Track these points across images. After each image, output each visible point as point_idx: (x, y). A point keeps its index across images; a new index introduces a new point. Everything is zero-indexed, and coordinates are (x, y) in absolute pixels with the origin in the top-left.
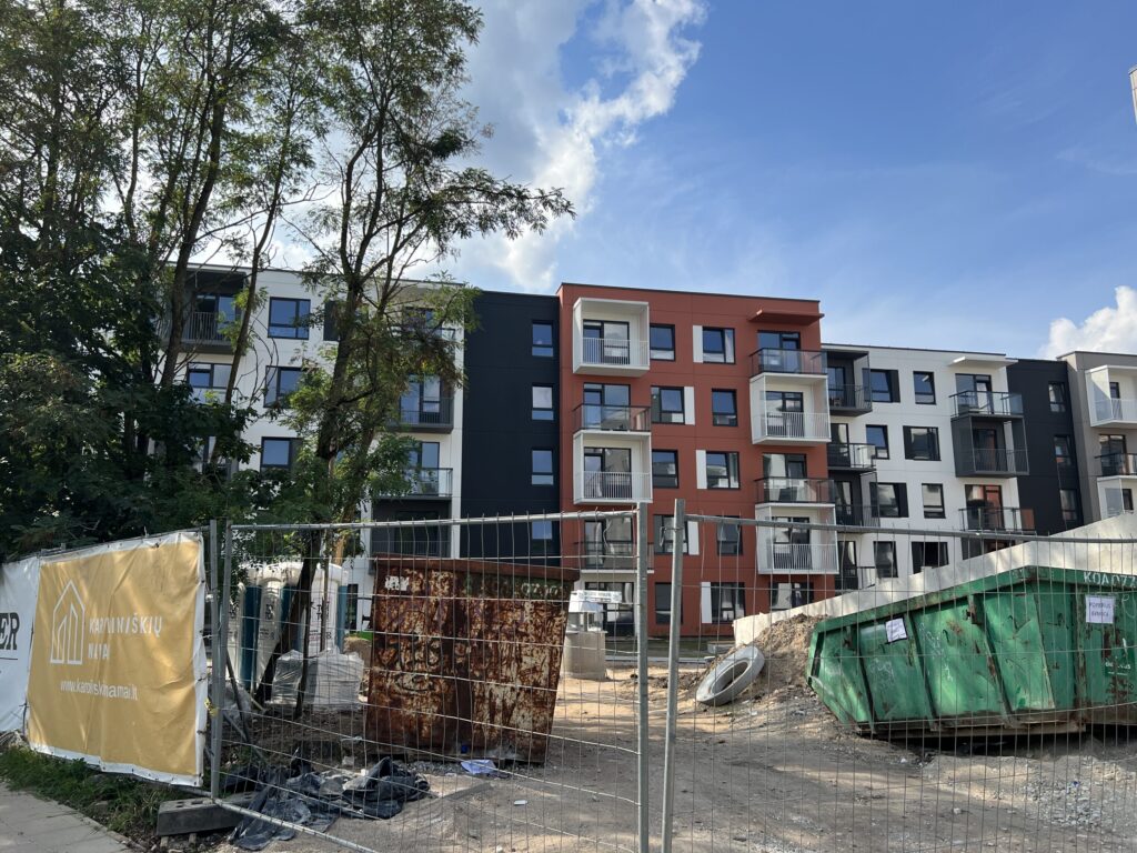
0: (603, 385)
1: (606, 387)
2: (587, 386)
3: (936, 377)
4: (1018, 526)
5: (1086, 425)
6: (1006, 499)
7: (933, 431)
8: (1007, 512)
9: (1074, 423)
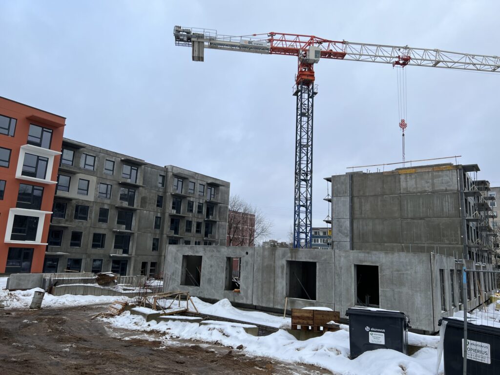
3: (115, 164)
4: (136, 230)
5: (168, 194)
6: (134, 218)
7: (109, 186)
8: (133, 223)
9: (165, 192)
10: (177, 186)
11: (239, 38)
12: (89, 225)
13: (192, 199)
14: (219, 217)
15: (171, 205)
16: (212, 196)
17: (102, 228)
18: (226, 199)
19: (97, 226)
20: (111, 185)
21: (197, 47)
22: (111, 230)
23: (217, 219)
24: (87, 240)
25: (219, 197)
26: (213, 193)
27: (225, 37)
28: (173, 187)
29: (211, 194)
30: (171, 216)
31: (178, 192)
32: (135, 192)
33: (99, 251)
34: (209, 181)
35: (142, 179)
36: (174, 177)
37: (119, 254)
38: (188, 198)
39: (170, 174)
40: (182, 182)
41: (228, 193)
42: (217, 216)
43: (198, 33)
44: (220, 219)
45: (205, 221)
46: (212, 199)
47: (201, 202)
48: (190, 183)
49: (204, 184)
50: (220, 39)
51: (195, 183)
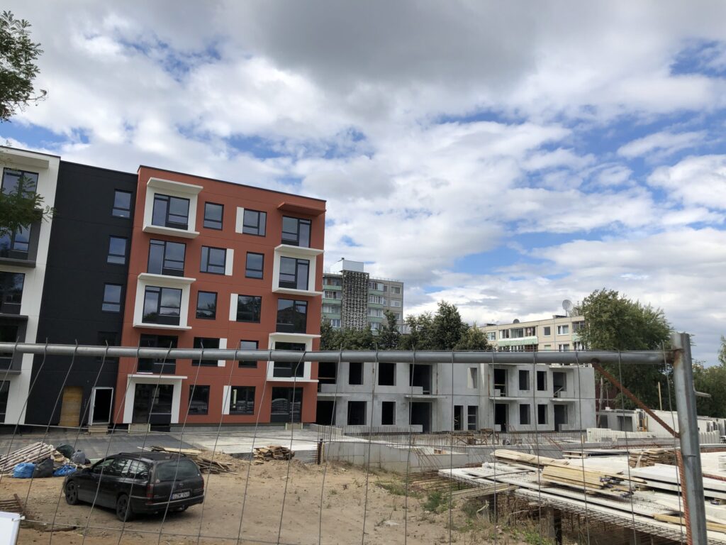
0: (166, 242)
33: (388, 390)
37: (417, 394)
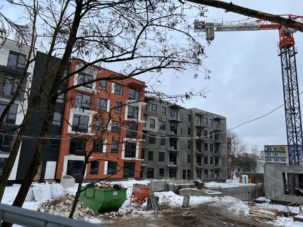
1: (83, 95)
2: (77, 94)
3: (167, 109)
4: (179, 149)
5: (194, 126)
6: (178, 142)
7: (164, 123)
8: (178, 146)
9: (192, 125)
10: (198, 121)
11: (238, 22)
12: (156, 147)
13: (206, 129)
14: (222, 140)
15: (196, 133)
16: (217, 127)
17: (163, 149)
18: (225, 128)
19: (160, 148)
20: (165, 122)
21: (210, 31)
22: (167, 150)
23: (221, 142)
24: (156, 156)
25: (221, 127)
26: (217, 125)
27: (227, 23)
28: (196, 122)
29: (216, 126)
30: (196, 140)
31: (199, 125)
32: (177, 126)
33: (162, 163)
34: (215, 117)
35: (180, 117)
36: (196, 116)
37: (172, 165)
38: (204, 129)
39: (194, 114)
40: (200, 118)
41: (225, 124)
42: (221, 140)
43: (210, 22)
44: (222, 142)
45: (214, 143)
46: (217, 129)
47: (211, 131)
48: (205, 119)
49: (212, 119)
50: (225, 24)
51: (207, 119)
